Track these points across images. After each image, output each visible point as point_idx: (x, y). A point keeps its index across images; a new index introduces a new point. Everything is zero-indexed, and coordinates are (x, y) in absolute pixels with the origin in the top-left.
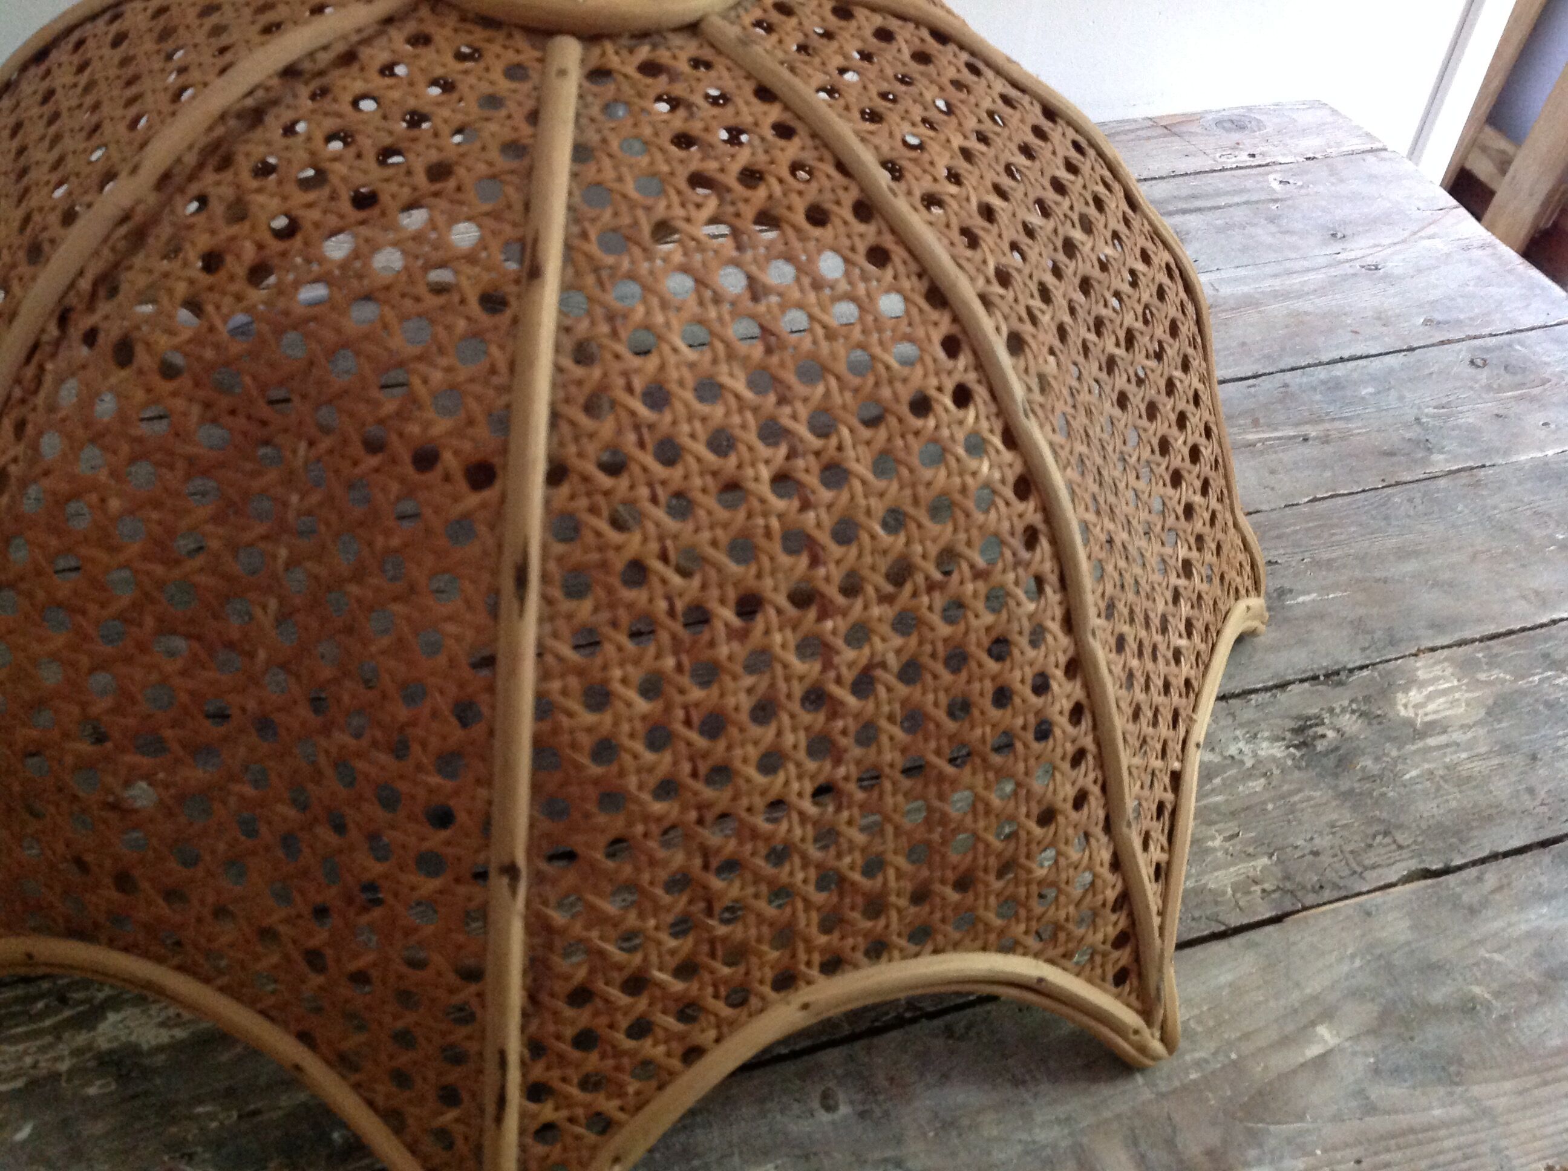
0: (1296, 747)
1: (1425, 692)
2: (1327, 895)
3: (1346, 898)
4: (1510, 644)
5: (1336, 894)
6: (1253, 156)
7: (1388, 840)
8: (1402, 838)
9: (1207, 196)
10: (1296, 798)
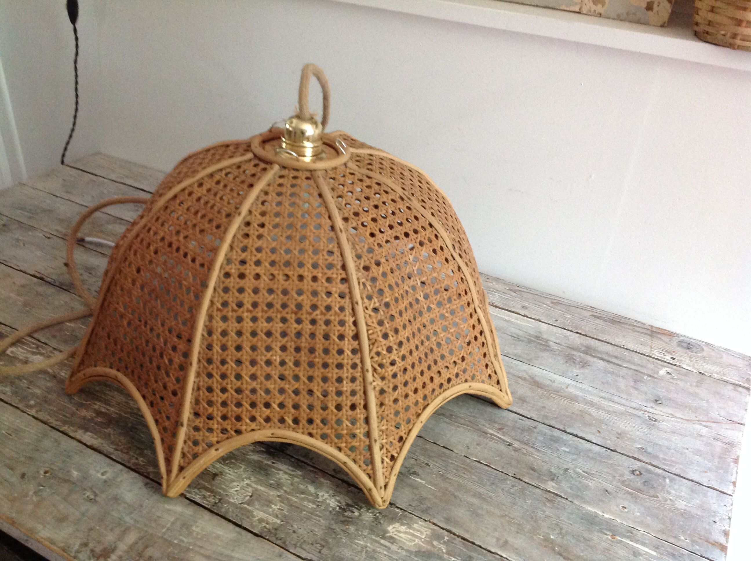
0: (340, 508)
1: (408, 530)
2: (278, 542)
3: (283, 548)
4: (463, 544)
5: (281, 544)
6: (674, 359)
7: (320, 548)
8: (325, 551)
9: (623, 360)
10: (314, 517)
